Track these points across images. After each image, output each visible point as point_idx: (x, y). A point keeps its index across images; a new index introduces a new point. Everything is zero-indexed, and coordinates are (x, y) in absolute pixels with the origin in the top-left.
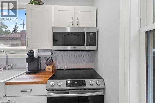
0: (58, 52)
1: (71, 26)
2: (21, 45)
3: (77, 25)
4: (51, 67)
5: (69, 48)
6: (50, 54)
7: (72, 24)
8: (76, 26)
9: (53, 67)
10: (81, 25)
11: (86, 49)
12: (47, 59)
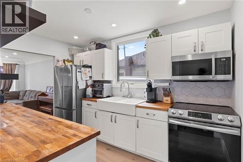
0: (176, 82)
1: (194, 53)
2: (126, 75)
3: (202, 50)
4: (169, 99)
5: (191, 77)
6: (167, 84)
7: (195, 51)
8: (200, 52)
9: (171, 98)
10: (207, 51)
11: (215, 79)
12: (165, 89)
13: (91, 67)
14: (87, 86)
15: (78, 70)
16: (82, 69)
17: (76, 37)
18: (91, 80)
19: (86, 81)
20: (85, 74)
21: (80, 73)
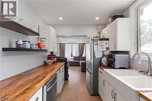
13: (108, 39)
14: (103, 56)
15: (95, 43)
16: (99, 42)
17: (97, 18)
18: (108, 51)
19: (103, 51)
20: (102, 46)
21: (97, 45)
